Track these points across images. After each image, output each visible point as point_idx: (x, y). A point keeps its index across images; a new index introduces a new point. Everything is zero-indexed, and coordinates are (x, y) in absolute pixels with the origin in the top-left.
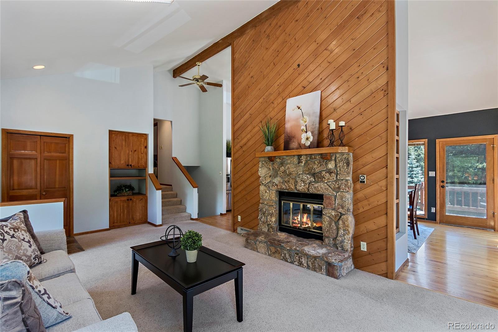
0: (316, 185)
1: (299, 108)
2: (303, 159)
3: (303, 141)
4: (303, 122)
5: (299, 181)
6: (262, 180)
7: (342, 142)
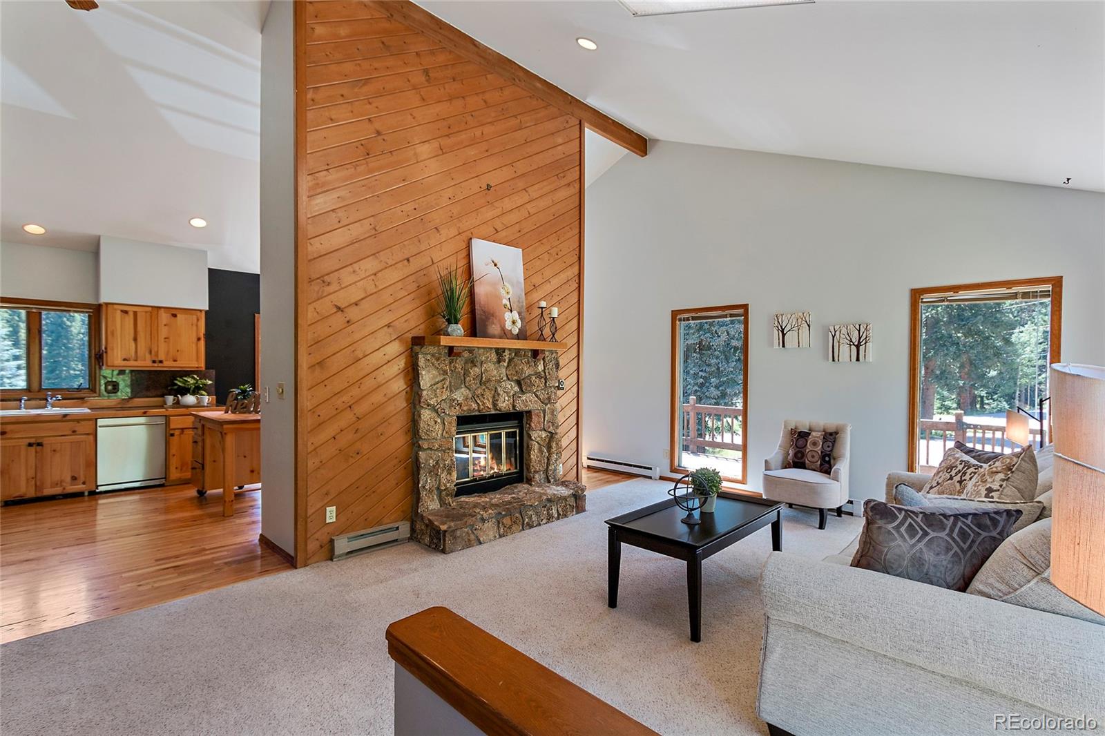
0: (524, 398)
1: (495, 265)
2: (507, 355)
3: (508, 325)
4: (504, 292)
5: (501, 393)
6: (426, 397)
7: (542, 334)
